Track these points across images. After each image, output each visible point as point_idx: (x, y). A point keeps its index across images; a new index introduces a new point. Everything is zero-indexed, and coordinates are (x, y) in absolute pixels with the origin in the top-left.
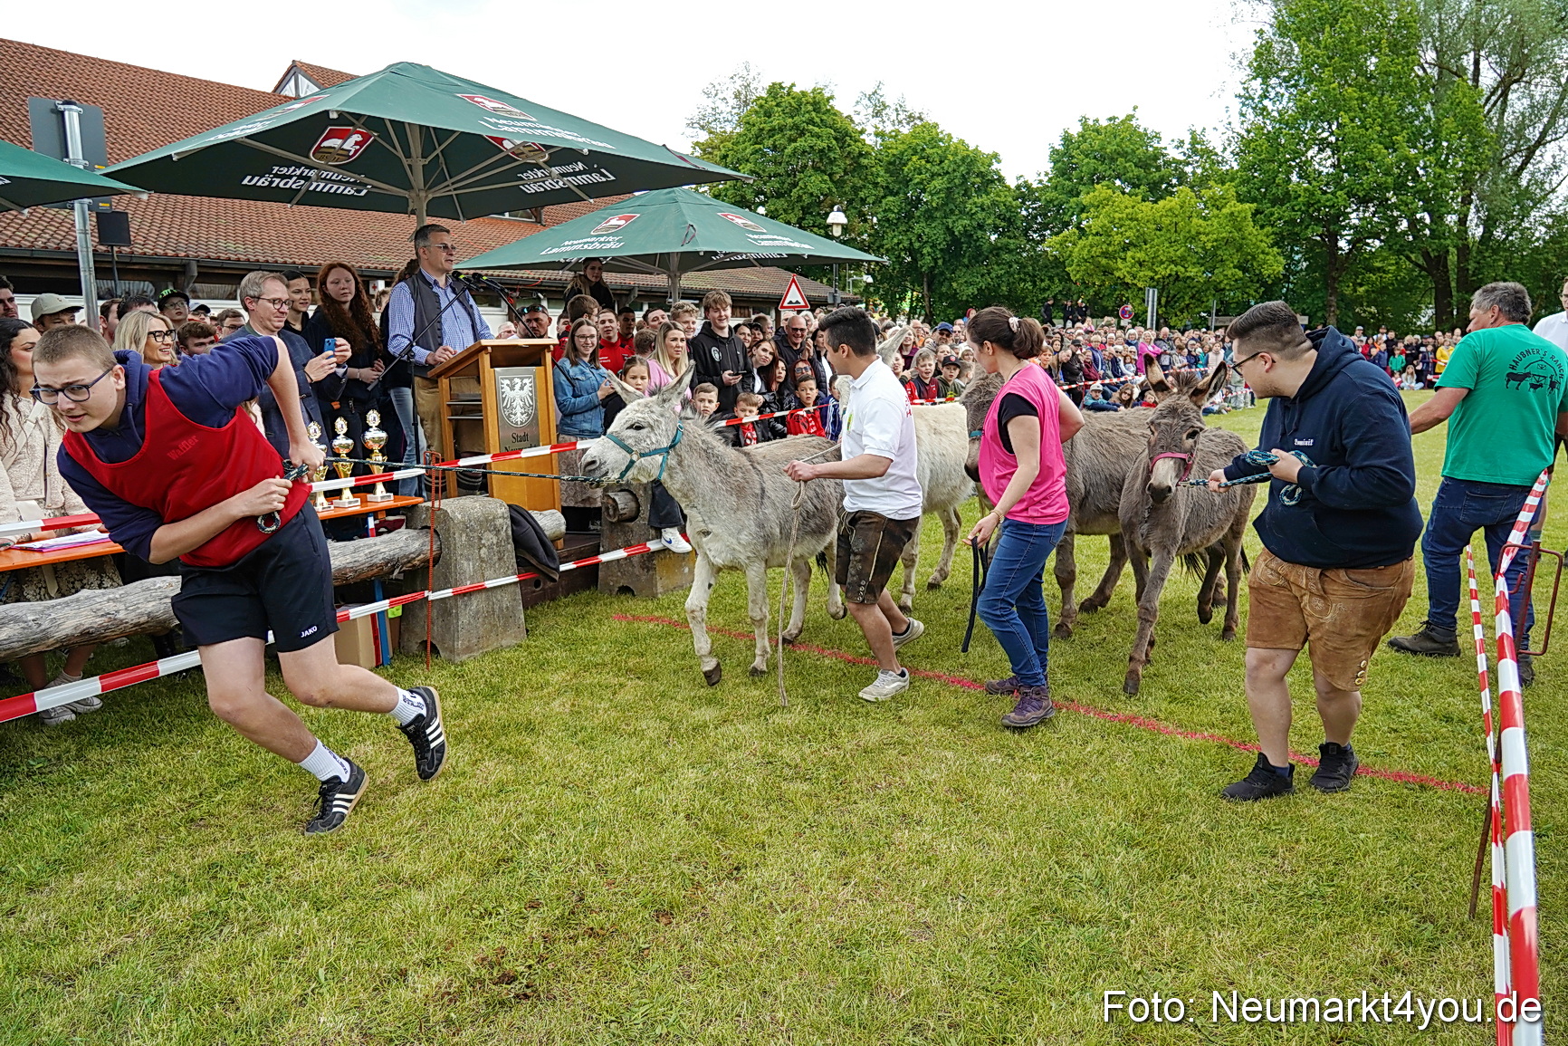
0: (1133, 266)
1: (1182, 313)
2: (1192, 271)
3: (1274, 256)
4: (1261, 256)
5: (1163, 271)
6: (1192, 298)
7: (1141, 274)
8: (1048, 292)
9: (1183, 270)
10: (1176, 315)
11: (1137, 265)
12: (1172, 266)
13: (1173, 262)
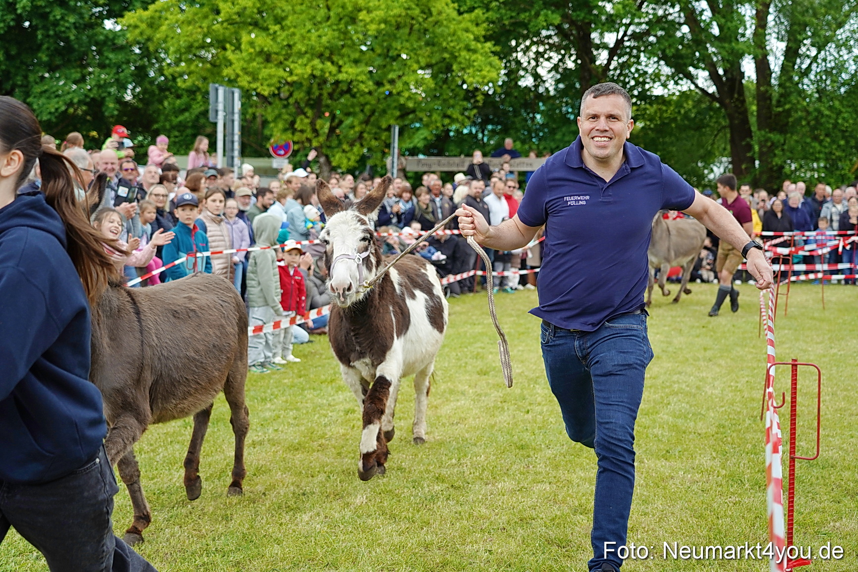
0: (252, 60)
1: (352, 145)
2: (349, 72)
3: (485, 55)
4: (464, 53)
5: (301, 70)
6: (367, 122)
7: (264, 73)
8: (187, 114)
9: (334, 69)
10: (344, 151)
11: (259, 59)
12: (316, 62)
13: (321, 56)
